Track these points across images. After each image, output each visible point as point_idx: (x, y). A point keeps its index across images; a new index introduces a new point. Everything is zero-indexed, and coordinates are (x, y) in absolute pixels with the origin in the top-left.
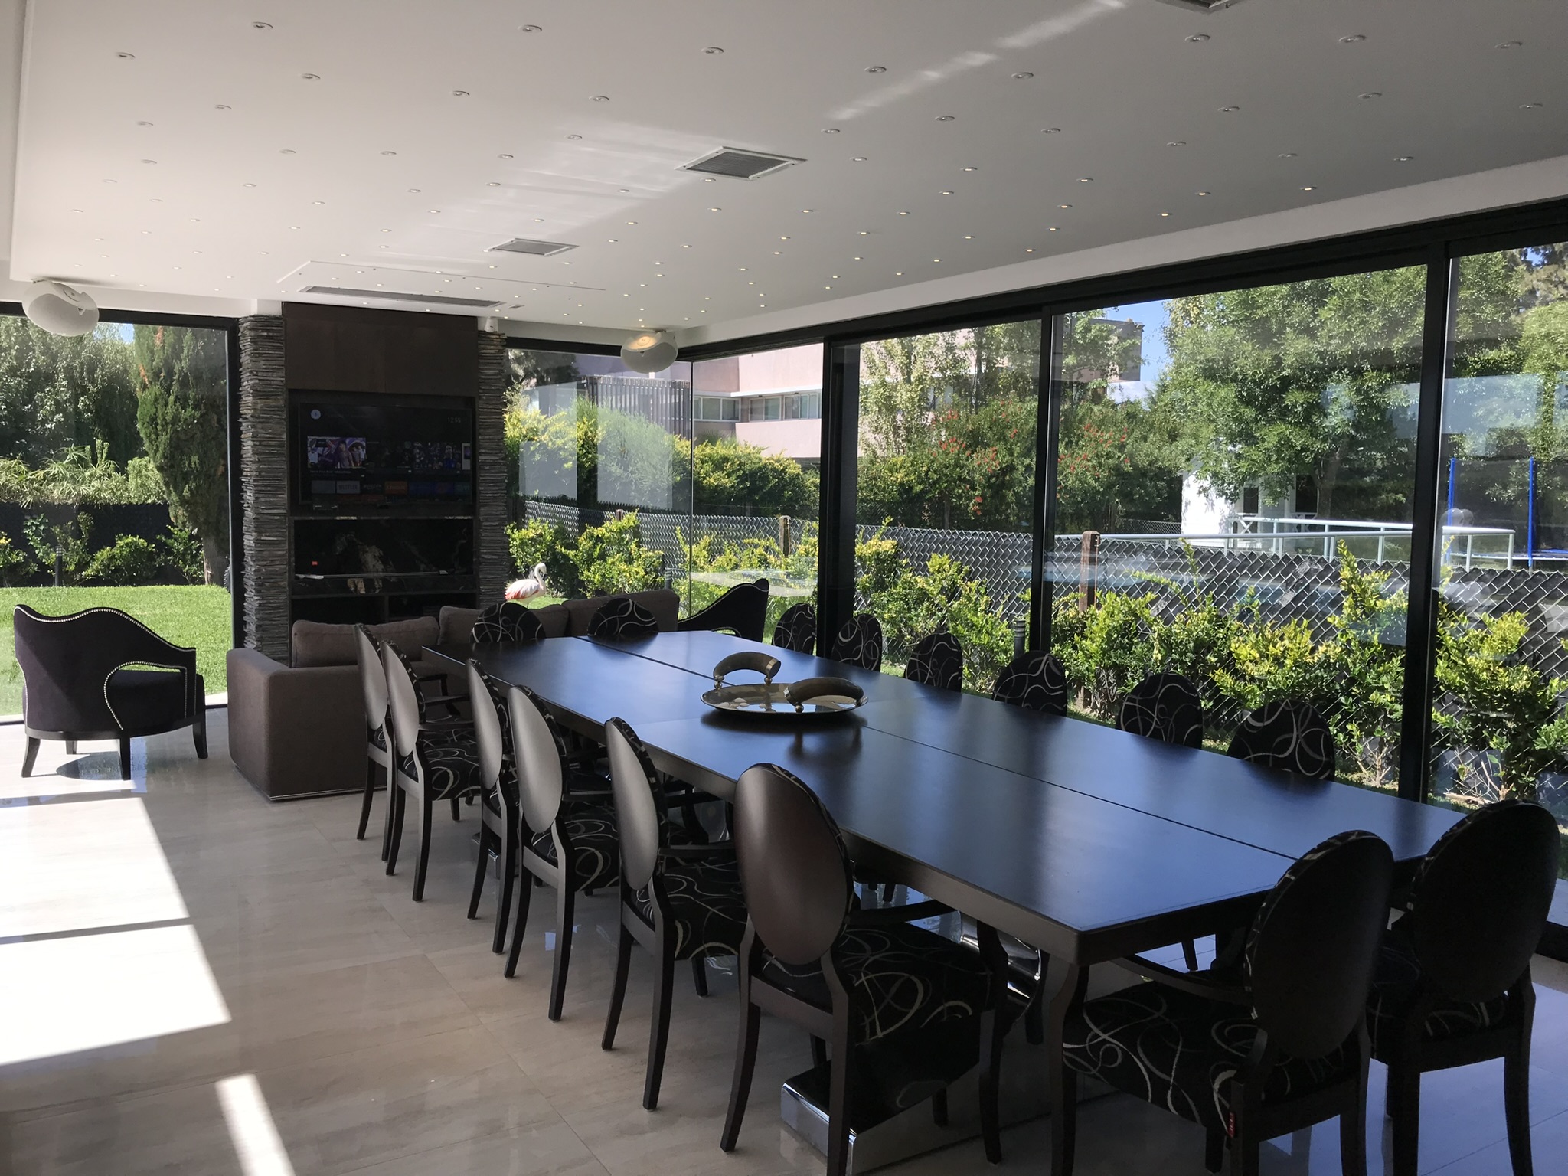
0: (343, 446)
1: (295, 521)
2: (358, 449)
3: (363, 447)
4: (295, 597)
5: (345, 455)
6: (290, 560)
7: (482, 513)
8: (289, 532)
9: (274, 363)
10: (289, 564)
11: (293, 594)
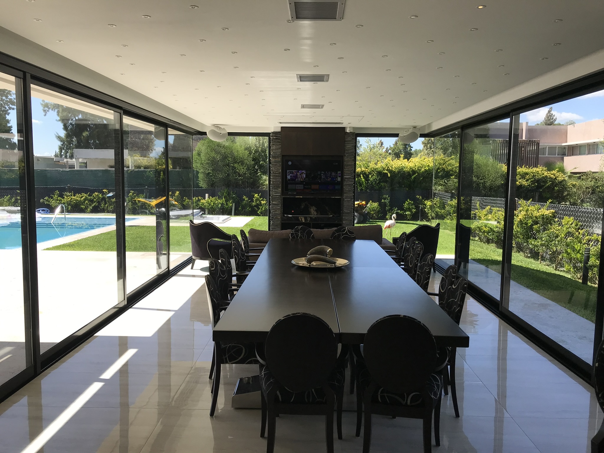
0: (298, 173)
1: (283, 197)
2: (303, 174)
3: (304, 174)
4: (282, 222)
5: (299, 176)
6: (281, 210)
7: (344, 196)
8: (281, 201)
9: (277, 147)
10: (281, 211)
11: (282, 221)
